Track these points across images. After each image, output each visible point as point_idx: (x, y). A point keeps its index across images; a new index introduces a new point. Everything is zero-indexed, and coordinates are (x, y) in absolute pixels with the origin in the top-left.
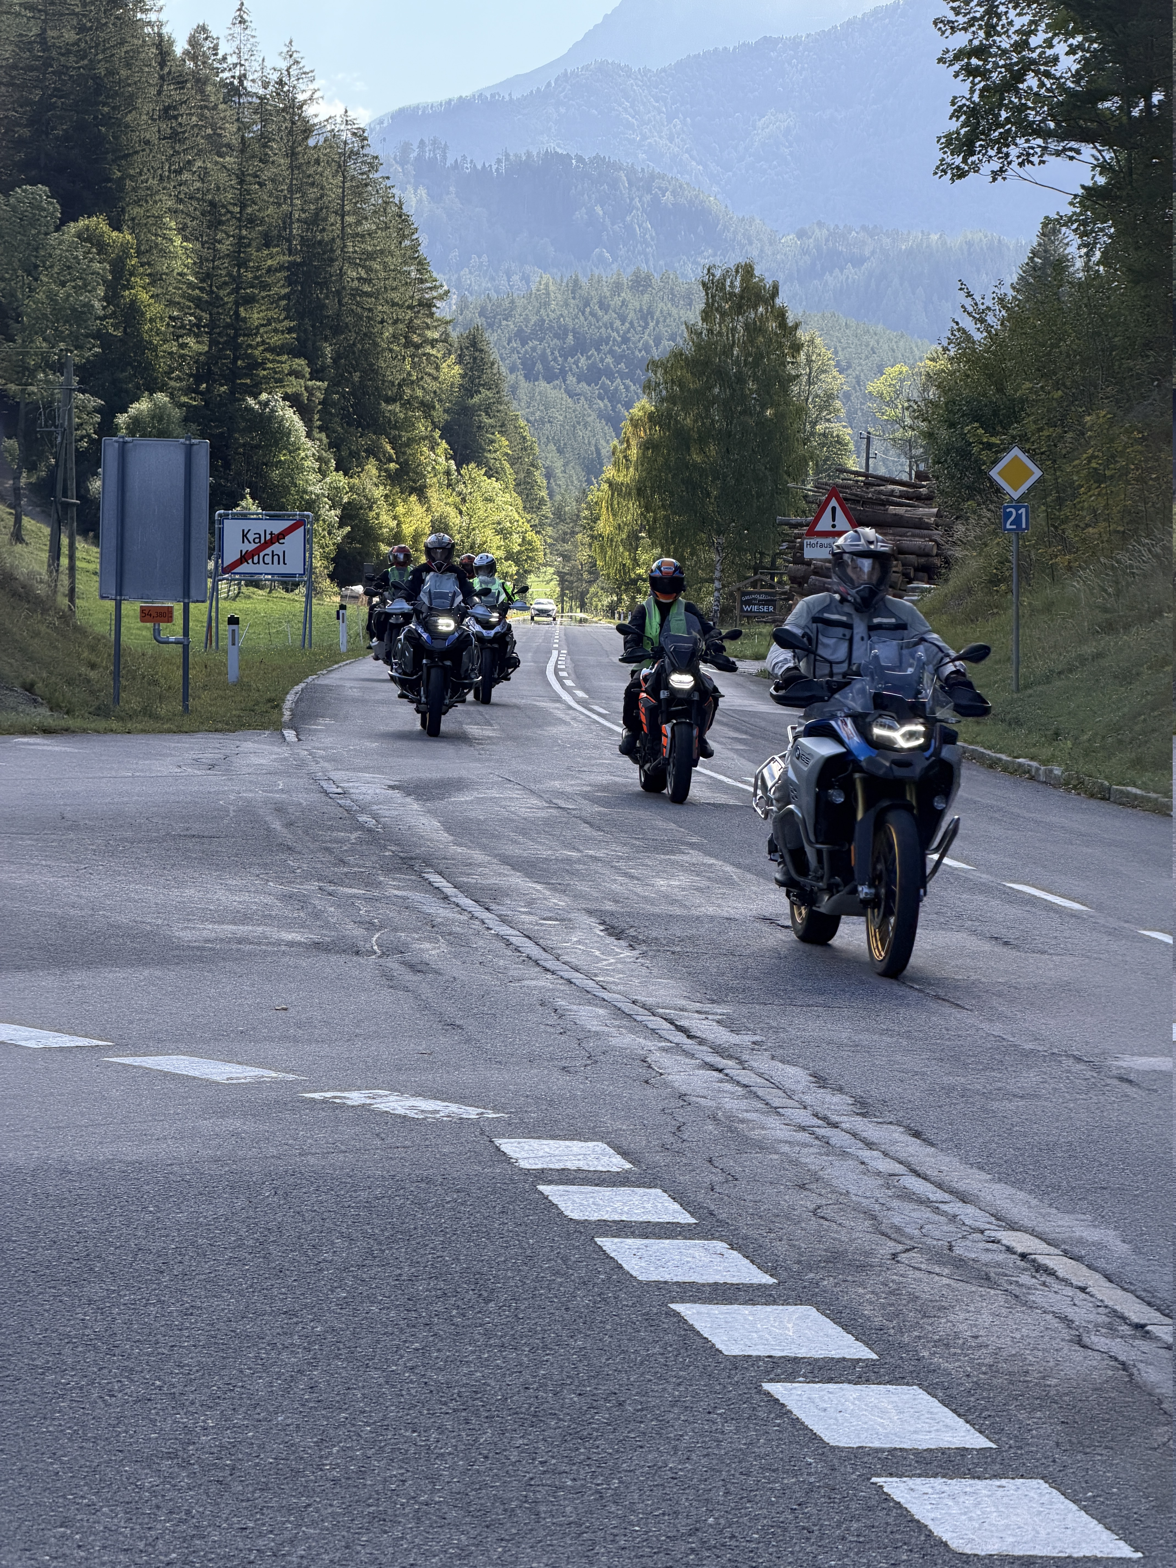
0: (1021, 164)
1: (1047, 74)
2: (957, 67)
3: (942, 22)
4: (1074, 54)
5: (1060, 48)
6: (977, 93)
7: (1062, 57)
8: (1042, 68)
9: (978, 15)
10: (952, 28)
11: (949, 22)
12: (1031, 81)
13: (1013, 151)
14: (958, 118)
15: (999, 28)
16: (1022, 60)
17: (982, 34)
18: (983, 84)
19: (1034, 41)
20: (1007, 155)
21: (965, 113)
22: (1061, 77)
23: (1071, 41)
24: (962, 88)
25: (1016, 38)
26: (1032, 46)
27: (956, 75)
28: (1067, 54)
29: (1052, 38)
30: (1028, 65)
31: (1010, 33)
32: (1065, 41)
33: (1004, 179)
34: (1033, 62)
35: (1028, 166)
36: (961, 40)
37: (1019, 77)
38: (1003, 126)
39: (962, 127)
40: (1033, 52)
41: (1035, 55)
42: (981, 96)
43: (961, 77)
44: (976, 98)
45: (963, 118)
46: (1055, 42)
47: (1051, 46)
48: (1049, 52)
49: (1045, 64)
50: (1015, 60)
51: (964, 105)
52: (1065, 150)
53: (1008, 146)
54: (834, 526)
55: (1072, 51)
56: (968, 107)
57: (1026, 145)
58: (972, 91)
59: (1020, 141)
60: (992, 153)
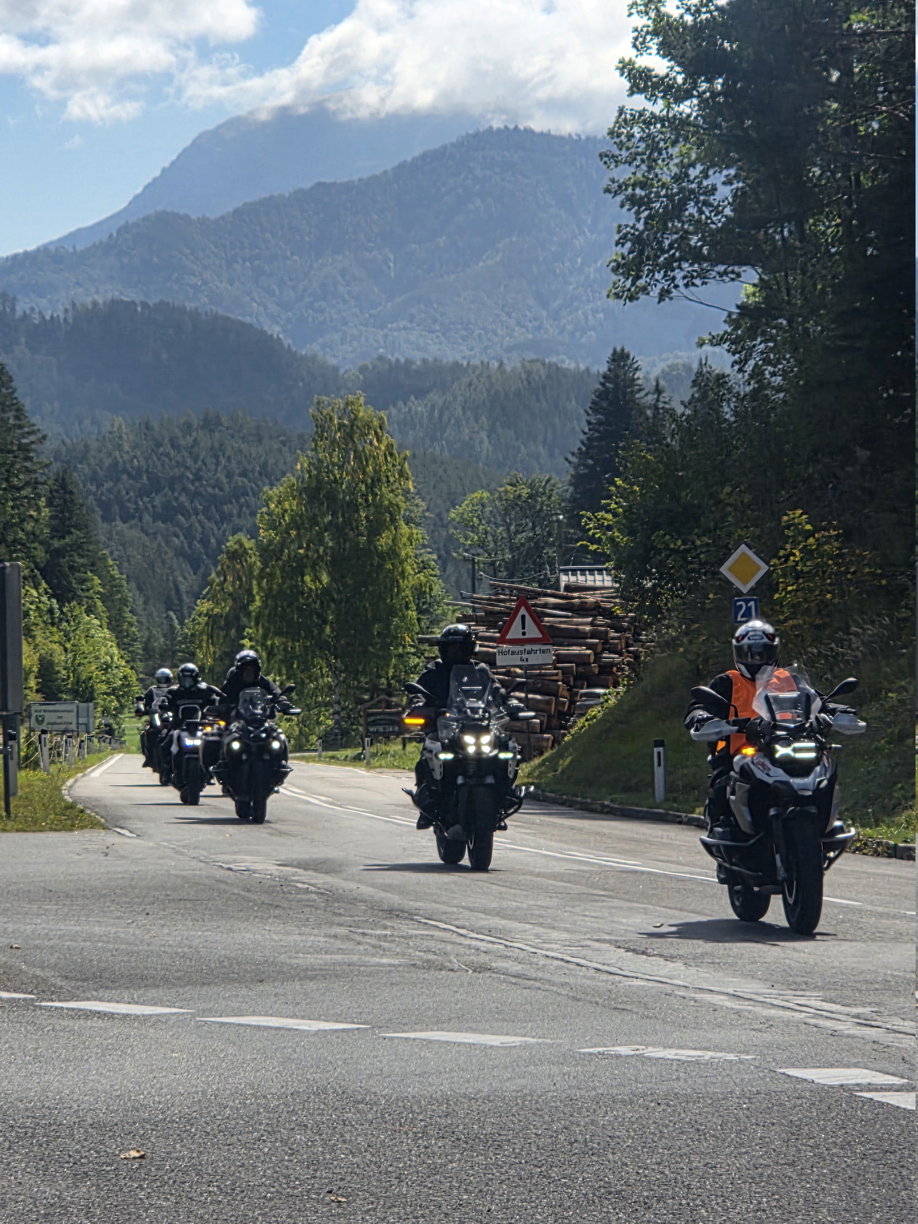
0: (687, 286)
1: (706, 203)
2: (620, 198)
3: (607, 156)
4: (731, 184)
5: (716, 178)
6: (642, 221)
7: (720, 187)
8: (702, 198)
9: (640, 150)
10: (616, 162)
11: (613, 156)
12: (691, 209)
13: (679, 274)
14: (623, 245)
15: (660, 162)
16: (682, 190)
17: (644, 167)
18: (646, 213)
19: (693, 173)
20: (674, 279)
21: (630, 240)
22: (719, 205)
23: (725, 172)
24: (627, 217)
25: (675, 170)
26: (692, 178)
27: (622, 206)
28: (724, 183)
29: (708, 169)
30: (687, 196)
31: (671, 166)
32: (720, 172)
33: (671, 299)
34: (692, 191)
35: (692, 288)
36: (624, 173)
37: (682, 206)
38: (668, 251)
39: (630, 252)
40: (692, 182)
41: (694, 186)
42: (646, 223)
43: (627, 207)
44: (640, 226)
45: (628, 245)
46: (711, 172)
47: (707, 177)
48: (705, 183)
49: (704, 194)
50: (675, 190)
51: (628, 233)
52: (725, 273)
53: (673, 270)
54: (524, 634)
55: (728, 182)
56: (633, 234)
57: (690, 269)
58: (638, 220)
59: (685, 265)
60: (658, 276)
